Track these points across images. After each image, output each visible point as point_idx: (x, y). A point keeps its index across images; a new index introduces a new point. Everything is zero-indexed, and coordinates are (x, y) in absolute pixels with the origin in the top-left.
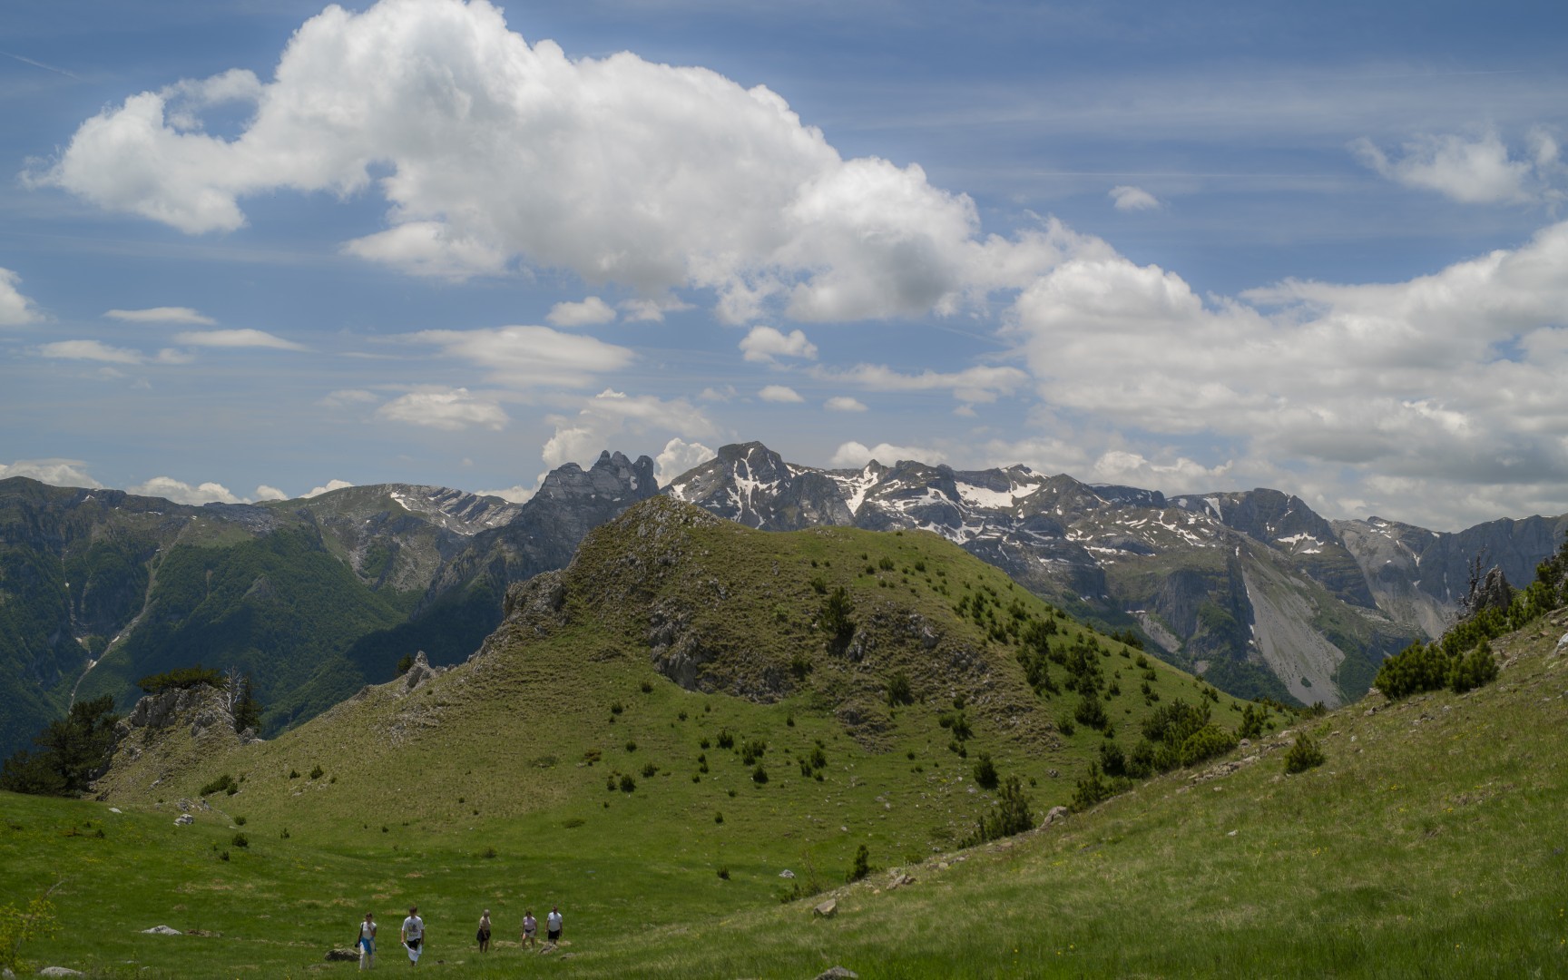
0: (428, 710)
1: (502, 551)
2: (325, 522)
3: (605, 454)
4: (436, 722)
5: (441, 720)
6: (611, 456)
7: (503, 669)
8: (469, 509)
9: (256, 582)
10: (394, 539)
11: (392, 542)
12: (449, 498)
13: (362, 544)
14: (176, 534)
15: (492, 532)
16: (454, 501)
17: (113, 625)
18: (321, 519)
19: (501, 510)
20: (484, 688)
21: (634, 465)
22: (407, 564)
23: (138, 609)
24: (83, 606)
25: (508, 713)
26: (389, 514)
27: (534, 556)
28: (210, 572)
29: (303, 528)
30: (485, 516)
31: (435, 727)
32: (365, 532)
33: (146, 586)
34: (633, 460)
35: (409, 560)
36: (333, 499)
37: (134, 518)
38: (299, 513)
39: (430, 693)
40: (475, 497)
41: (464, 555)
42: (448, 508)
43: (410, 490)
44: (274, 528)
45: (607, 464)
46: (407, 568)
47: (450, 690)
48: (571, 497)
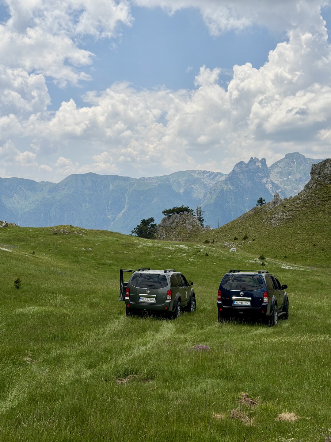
0: (286, 213)
1: (223, 188)
2: (173, 182)
3: (252, 158)
4: (290, 217)
5: (292, 216)
6: (253, 159)
7: (315, 196)
8: (212, 176)
9: (155, 199)
10: (192, 186)
11: (192, 187)
12: (207, 173)
13: (183, 187)
14: (133, 187)
15: (220, 182)
16: (208, 174)
17: (117, 212)
18: (171, 180)
19: (221, 176)
20: (308, 204)
21: (260, 161)
22: (196, 192)
23: (124, 208)
24: (109, 207)
25: (322, 212)
26: (190, 178)
27: (232, 189)
28: (142, 197)
29: (167, 183)
30: (217, 178)
31: (291, 219)
32: (184, 184)
33: (125, 201)
34: (260, 159)
35: (196, 191)
36: (174, 175)
37: (121, 183)
38: (166, 179)
39: (285, 207)
40: (214, 173)
41: (212, 189)
42: (206, 176)
43: (195, 172)
44: (159, 184)
45: (252, 161)
46: (196, 194)
47: (294, 205)
48: (242, 171)
